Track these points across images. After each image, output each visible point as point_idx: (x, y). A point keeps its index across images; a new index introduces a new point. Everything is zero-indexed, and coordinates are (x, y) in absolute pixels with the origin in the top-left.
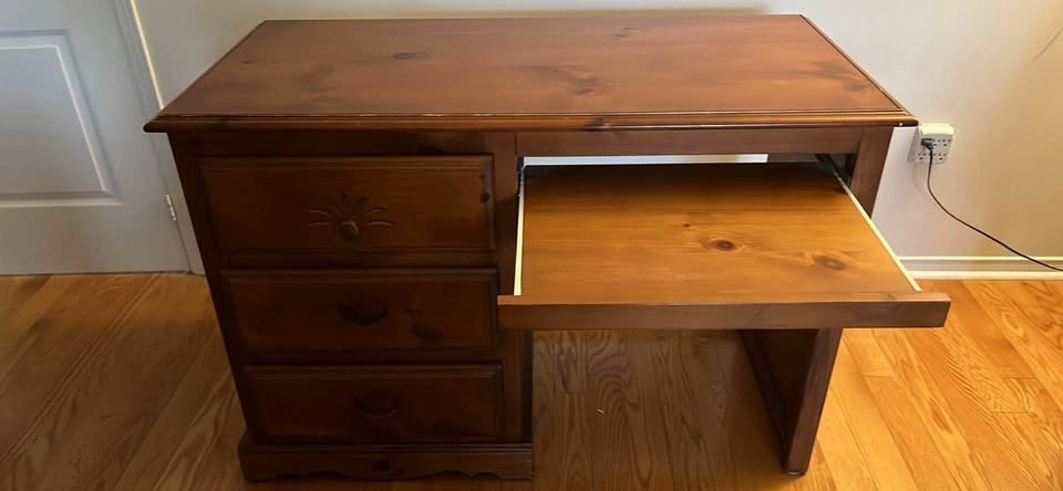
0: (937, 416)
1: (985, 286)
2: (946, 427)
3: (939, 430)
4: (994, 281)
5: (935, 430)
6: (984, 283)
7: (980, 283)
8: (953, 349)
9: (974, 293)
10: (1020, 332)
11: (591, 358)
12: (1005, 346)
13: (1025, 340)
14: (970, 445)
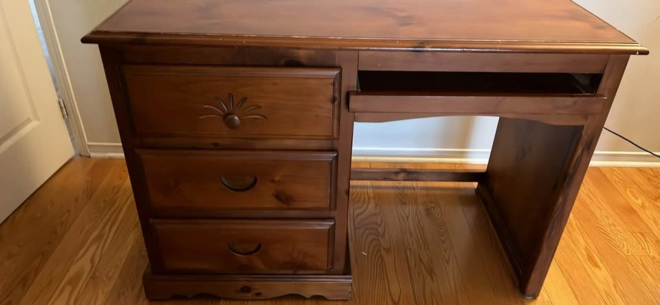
0: (591, 258)
1: (614, 171)
2: (597, 266)
3: (593, 269)
4: (620, 168)
5: (590, 268)
6: (615, 169)
7: (611, 169)
8: (597, 212)
9: (608, 176)
10: (640, 202)
11: (357, 217)
12: (630, 211)
13: (643, 206)
14: (614, 278)
